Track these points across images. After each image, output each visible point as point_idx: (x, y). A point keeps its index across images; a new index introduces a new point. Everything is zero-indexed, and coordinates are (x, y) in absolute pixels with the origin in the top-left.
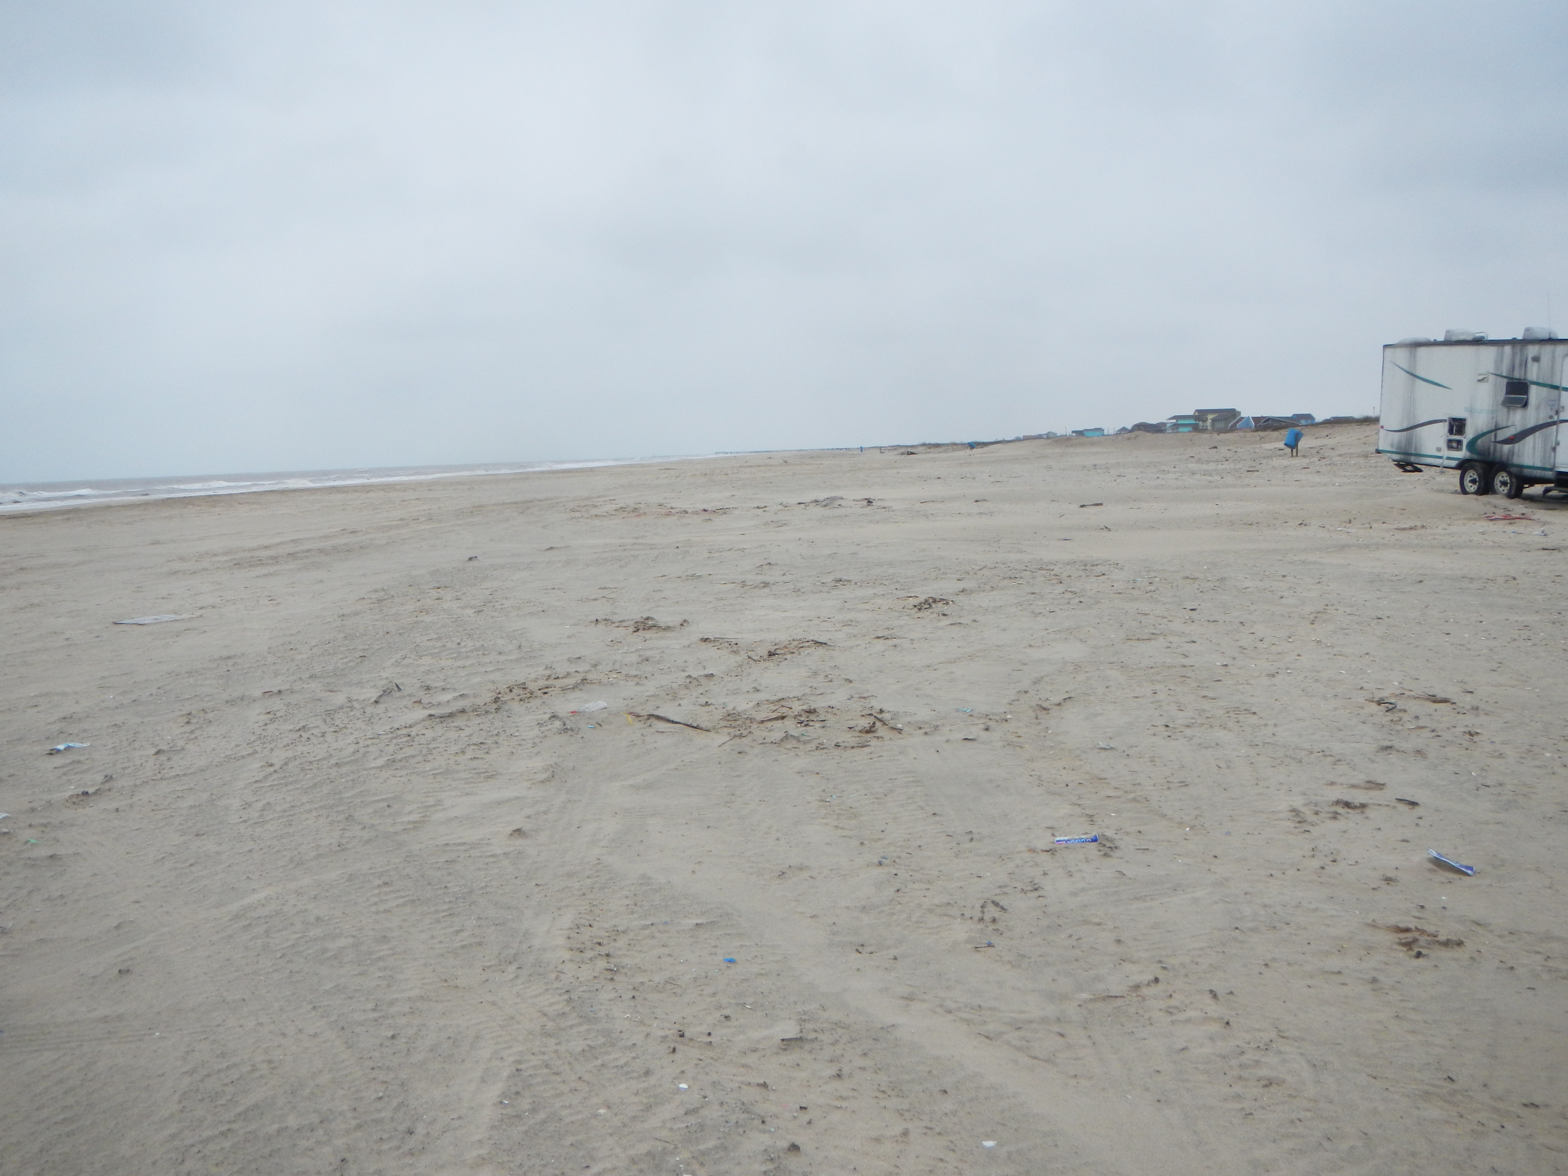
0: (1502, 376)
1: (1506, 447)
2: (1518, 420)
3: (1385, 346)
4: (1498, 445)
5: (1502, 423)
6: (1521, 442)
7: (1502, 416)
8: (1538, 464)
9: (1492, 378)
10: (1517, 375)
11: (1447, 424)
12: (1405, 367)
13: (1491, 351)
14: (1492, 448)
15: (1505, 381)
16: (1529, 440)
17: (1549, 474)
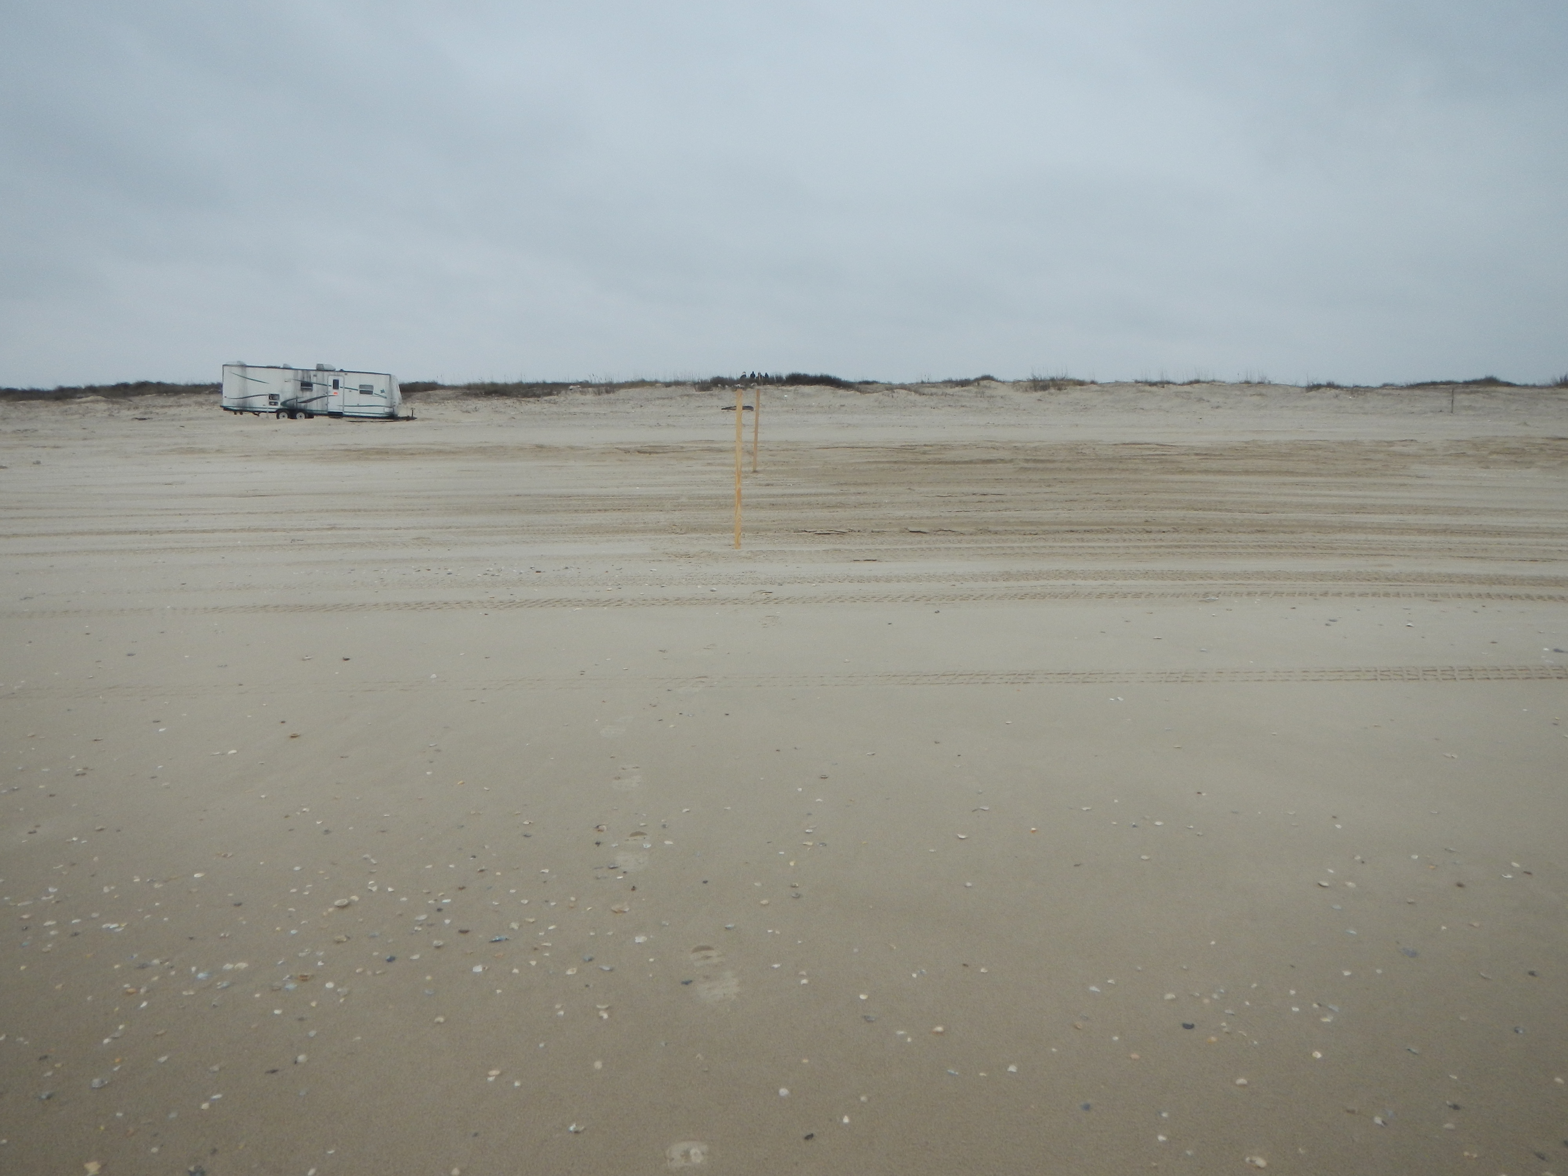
0: (298, 380)
1: (303, 405)
2: (307, 395)
3: (224, 365)
4: (298, 404)
5: (299, 396)
6: (311, 402)
7: (300, 394)
8: (319, 409)
9: (292, 381)
10: (306, 380)
11: (268, 397)
12: (240, 374)
13: (293, 371)
14: (295, 404)
15: (300, 382)
16: (315, 402)
17: (325, 413)
